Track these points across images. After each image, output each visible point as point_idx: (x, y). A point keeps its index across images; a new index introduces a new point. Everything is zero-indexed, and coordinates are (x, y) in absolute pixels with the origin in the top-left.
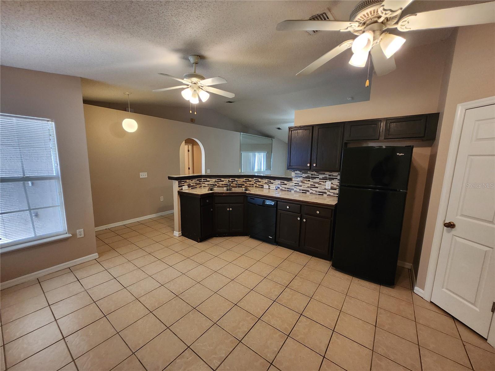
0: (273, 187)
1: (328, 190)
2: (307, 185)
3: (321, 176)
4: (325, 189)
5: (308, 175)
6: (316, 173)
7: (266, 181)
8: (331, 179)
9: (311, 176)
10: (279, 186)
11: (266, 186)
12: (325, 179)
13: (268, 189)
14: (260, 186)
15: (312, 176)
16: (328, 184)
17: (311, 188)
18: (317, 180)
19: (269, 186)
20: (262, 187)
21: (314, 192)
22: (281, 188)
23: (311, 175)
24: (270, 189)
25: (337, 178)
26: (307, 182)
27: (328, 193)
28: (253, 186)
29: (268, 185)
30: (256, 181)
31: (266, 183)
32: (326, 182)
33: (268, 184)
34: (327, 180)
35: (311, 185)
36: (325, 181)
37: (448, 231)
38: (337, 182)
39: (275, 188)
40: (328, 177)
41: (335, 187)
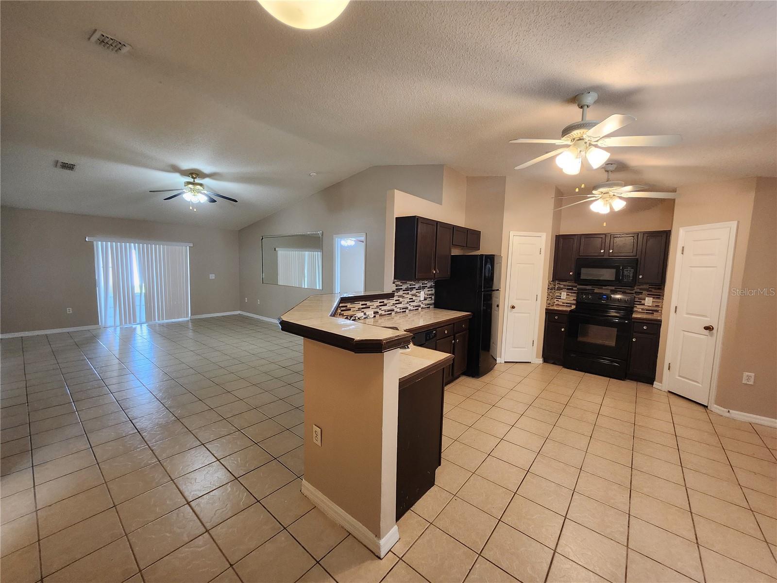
0: (370, 313)
1: (422, 302)
2: (406, 301)
4: (420, 301)
5: (407, 285)
7: (359, 305)
8: (424, 288)
9: (409, 287)
10: (378, 310)
15: (411, 287)
16: (422, 295)
17: (410, 303)
18: (414, 292)
19: (365, 314)
20: (353, 318)
21: (412, 308)
22: (380, 312)
23: (410, 285)
24: (366, 318)
25: (427, 287)
26: (407, 296)
27: (422, 305)
29: (362, 312)
30: (342, 309)
31: (359, 309)
32: (420, 292)
33: (363, 310)
35: (409, 299)
37: (511, 311)
38: (428, 291)
39: (373, 315)
40: (422, 286)
41: (426, 296)
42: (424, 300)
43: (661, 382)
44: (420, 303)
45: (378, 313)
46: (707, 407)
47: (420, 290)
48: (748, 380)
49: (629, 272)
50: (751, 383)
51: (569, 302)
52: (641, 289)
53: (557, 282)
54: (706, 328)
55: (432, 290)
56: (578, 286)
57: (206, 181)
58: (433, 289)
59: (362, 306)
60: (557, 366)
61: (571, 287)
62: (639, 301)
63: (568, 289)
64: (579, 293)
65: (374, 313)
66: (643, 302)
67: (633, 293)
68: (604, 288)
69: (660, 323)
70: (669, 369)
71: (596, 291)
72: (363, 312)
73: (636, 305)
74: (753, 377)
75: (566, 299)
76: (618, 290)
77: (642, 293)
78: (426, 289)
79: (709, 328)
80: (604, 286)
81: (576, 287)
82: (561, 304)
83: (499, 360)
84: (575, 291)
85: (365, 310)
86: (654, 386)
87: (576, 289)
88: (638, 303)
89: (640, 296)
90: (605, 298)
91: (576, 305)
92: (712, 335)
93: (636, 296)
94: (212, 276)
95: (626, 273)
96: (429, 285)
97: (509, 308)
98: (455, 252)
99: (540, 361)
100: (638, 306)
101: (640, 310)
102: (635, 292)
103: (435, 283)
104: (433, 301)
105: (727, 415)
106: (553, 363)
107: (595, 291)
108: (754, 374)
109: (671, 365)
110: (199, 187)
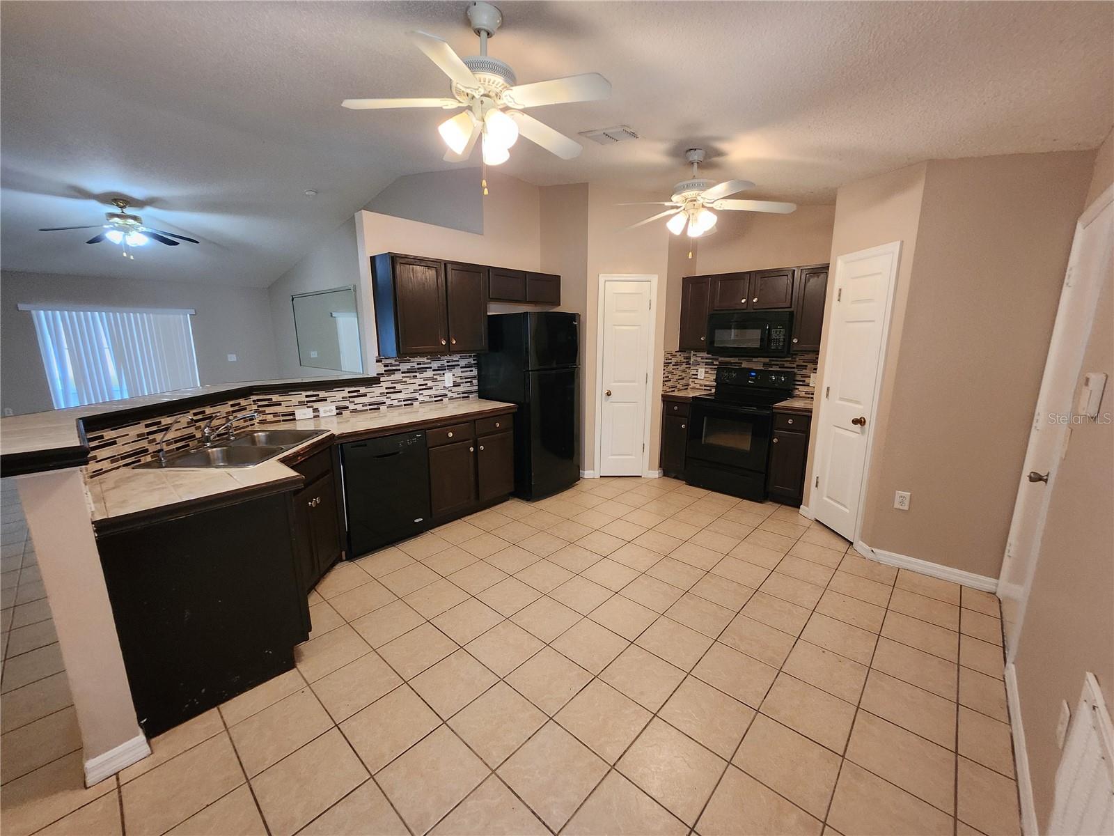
0: (327, 409)
1: (450, 389)
2: (411, 388)
3: (435, 365)
4: (445, 388)
5: (412, 364)
6: (426, 361)
7: (302, 396)
8: (451, 368)
9: (417, 366)
10: (345, 403)
11: (303, 414)
12: (441, 368)
13: (312, 420)
14: (282, 418)
15: (419, 366)
16: (448, 378)
17: (421, 392)
18: (429, 373)
19: (316, 410)
20: (291, 417)
21: (427, 399)
22: (352, 407)
23: (418, 364)
24: (318, 416)
25: (459, 365)
26: (412, 381)
27: (450, 395)
28: (252, 422)
29: (309, 407)
30: (260, 403)
31: (301, 404)
32: (444, 374)
33: (309, 404)
34: (445, 369)
35: (419, 385)
36: (442, 372)
37: (606, 400)
38: (462, 372)
39: (335, 412)
40: (446, 364)
41: (458, 380)
42: (454, 386)
43: (807, 506)
44: (446, 392)
45: (348, 407)
46: (852, 543)
47: (444, 372)
48: (902, 503)
49: (778, 333)
50: (906, 507)
51: (708, 383)
52: (804, 361)
53: (692, 353)
54: (855, 422)
55: (472, 371)
56: (720, 359)
57: (149, 211)
58: (473, 369)
59: (308, 399)
60: (679, 481)
61: (710, 361)
62: (802, 379)
63: (707, 364)
64: (719, 371)
65: (337, 409)
66: (807, 380)
67: (794, 368)
68: (754, 360)
69: (810, 414)
70: (817, 486)
71: (745, 365)
72: (312, 407)
73: (798, 387)
74: (908, 499)
75: (702, 379)
76: (773, 363)
77: (806, 366)
78: (457, 371)
79: (859, 422)
80: (754, 357)
81: (717, 360)
82: (698, 386)
83: (587, 473)
84: (716, 367)
85: (316, 405)
86: (801, 511)
87: (717, 363)
88: (801, 383)
89: (804, 372)
90: (753, 376)
91: (716, 387)
92: (863, 432)
93: (799, 372)
94: (232, 358)
95: (774, 336)
96: (463, 363)
97: (604, 395)
98: (495, 309)
99: (656, 473)
100: (801, 388)
101: (803, 394)
102: (797, 366)
103: (477, 357)
104: (476, 388)
105: (871, 556)
106: (674, 478)
107: (743, 366)
108: (909, 494)
109: (819, 480)
110: (131, 222)
